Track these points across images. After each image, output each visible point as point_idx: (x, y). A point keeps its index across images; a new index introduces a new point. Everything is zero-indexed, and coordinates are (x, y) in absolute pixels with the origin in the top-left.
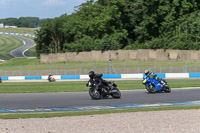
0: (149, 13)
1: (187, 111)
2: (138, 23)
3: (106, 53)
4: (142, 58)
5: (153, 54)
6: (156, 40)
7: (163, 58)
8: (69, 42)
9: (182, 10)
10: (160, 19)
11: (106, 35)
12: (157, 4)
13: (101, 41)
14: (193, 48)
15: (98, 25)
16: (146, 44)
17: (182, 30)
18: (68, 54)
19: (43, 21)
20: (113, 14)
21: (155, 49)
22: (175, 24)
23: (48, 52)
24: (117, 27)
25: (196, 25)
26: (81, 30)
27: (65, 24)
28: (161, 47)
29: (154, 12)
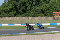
1: (34, 35)
2: (19, 9)
3: (10, 18)
4: (21, 19)
5: (24, 18)
6: (25, 14)
7: (27, 19)
9: (33, 5)
10: (26, 8)
11: (10, 12)
12: (25, 3)
13: (9, 14)
14: (36, 16)
15: (8, 9)
16: (22, 15)
17: (33, 11)
20: (12, 6)
21: (25, 16)
22: (31, 9)
24: (13, 10)
25: (37, 9)
26: (3, 11)
28: (27, 16)
29: (24, 5)
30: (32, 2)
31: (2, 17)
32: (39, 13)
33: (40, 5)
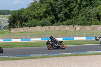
0: (65, 7)
1: (85, 56)
2: (60, 12)
4: (62, 30)
5: (67, 28)
6: (69, 20)
7: (73, 30)
8: (25, 22)
9: (82, 5)
10: (71, 10)
11: (44, 18)
12: (69, 2)
13: (41, 21)
14: (88, 24)
15: (40, 13)
16: (64, 23)
17: (82, 16)
18: (24, 28)
19: (12, 12)
20: (47, 7)
21: (69, 25)
22: (79, 13)
23: (14, 27)
24: (49, 14)
25: (89, 13)
26: (31, 16)
27: (23, 13)
28: (72, 24)
29: (68, 7)
30: (81, 2)
31: (30, 26)
32: (93, 19)
33: (93, 5)
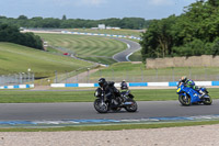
8: (178, 45)
11: (218, 38)
13: (213, 45)
15: (209, 27)
18: (176, 58)
19: (150, 22)
23: (155, 57)
26: (190, 32)
27: (173, 26)
